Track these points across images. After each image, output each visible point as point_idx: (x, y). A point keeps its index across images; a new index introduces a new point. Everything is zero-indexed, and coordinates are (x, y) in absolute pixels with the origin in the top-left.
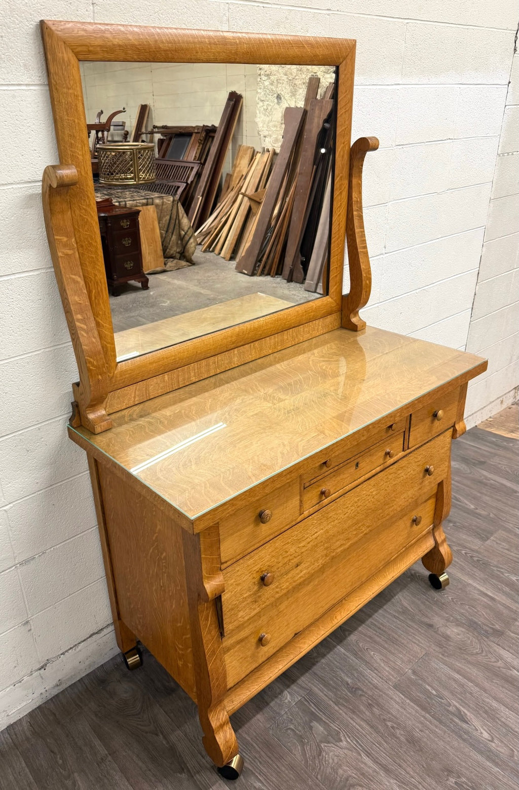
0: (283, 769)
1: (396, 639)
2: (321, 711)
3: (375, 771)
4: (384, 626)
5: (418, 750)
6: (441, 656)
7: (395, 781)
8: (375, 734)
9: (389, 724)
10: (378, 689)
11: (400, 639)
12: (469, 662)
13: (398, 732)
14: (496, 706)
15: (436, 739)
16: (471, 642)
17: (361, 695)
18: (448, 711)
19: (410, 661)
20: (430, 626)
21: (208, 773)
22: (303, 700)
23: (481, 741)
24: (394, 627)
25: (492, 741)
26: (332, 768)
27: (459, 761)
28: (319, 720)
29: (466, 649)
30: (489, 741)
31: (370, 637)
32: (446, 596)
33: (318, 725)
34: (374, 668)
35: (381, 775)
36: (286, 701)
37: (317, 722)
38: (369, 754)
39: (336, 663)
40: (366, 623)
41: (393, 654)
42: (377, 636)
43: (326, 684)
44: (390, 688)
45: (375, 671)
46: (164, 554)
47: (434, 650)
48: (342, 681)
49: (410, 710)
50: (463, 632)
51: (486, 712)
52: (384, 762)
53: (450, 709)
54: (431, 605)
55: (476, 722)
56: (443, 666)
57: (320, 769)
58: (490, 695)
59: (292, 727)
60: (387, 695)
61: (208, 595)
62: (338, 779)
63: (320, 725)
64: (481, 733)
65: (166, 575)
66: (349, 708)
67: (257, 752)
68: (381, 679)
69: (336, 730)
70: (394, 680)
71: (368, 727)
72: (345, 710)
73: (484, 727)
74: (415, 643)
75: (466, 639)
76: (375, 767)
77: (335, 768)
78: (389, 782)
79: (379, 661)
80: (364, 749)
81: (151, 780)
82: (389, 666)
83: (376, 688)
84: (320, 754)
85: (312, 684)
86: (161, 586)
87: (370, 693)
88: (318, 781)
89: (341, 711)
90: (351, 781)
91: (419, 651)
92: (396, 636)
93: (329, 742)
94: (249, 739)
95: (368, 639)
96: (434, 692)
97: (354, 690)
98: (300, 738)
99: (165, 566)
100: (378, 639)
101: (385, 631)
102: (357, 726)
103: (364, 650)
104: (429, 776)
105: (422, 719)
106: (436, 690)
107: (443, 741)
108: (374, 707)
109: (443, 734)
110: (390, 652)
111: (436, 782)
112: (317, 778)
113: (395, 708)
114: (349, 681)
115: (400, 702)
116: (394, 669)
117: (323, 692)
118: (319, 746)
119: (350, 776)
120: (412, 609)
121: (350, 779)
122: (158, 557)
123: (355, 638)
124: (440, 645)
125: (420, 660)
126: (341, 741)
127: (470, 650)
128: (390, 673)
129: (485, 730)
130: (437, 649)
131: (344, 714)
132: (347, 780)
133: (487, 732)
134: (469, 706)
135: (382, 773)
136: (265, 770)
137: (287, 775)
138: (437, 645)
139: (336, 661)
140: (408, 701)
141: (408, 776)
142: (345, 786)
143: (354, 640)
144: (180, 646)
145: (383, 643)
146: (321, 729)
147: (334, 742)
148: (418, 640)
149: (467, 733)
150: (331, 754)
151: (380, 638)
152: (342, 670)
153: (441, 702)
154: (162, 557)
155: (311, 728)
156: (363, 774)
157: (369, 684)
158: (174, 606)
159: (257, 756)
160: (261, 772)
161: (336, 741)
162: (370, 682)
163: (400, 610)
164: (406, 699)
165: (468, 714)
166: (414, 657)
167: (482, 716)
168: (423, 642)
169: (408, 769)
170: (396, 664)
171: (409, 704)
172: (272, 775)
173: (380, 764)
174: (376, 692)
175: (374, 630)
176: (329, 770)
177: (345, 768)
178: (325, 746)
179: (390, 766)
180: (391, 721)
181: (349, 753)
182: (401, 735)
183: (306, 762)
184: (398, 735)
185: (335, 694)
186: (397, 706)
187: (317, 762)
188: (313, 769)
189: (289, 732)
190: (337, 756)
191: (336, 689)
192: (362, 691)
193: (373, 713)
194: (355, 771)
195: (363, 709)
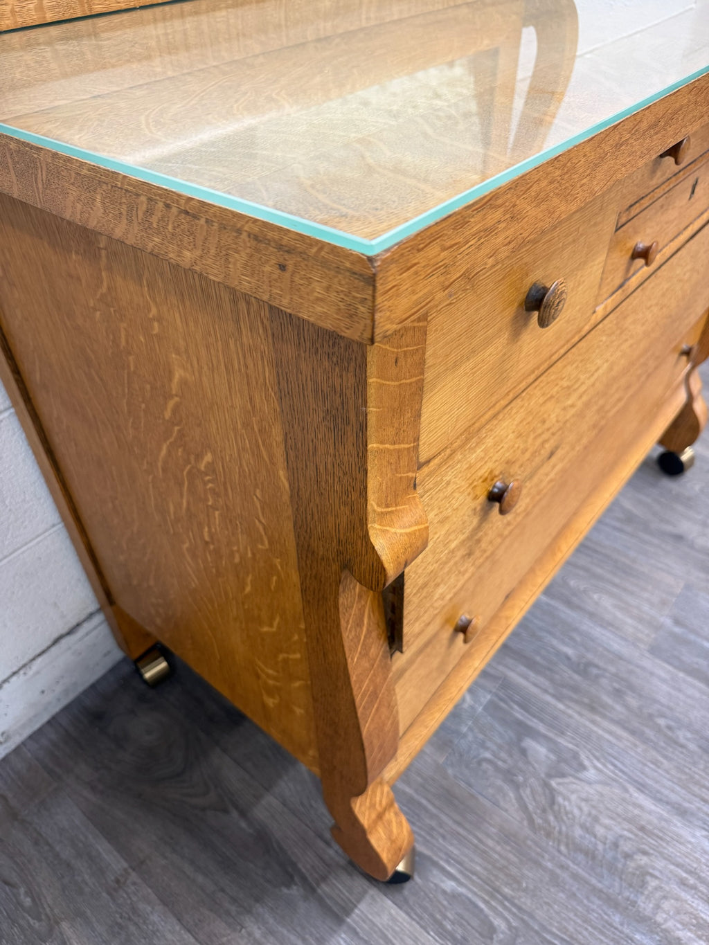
0: (490, 843)
1: (630, 567)
2: (535, 717)
3: (661, 818)
8: (642, 746)
9: (662, 722)
10: (625, 660)
11: (635, 566)
13: (680, 734)
17: (597, 677)
19: (664, 603)
20: (679, 538)
21: (345, 877)
22: (496, 699)
26: (583, 826)
28: (534, 733)
31: (586, 569)
32: (688, 484)
33: (535, 744)
34: (607, 622)
35: (675, 825)
36: (466, 706)
37: (531, 738)
38: (642, 787)
41: (632, 593)
43: (531, 664)
44: (644, 655)
45: (611, 628)
46: (208, 457)
47: (698, 578)
48: (558, 653)
49: (690, 691)
54: (669, 502)
57: (560, 831)
59: (488, 755)
60: (643, 669)
61: (384, 569)
62: (600, 847)
63: (538, 742)
65: (217, 513)
66: (584, 703)
67: (433, 816)
68: (624, 642)
70: (647, 639)
71: (625, 734)
72: (577, 708)
74: (661, 569)
76: (659, 810)
77: (588, 824)
78: (694, 836)
79: (610, 608)
80: (629, 777)
81: (228, 913)
82: (632, 616)
83: (621, 658)
84: (553, 802)
85: (506, 666)
86: (207, 543)
87: (612, 669)
88: (562, 858)
89: (570, 711)
90: (626, 847)
91: (673, 583)
92: (627, 562)
93: (563, 775)
95: (581, 573)
97: (583, 668)
98: (509, 776)
99: (212, 490)
100: (599, 571)
102: (607, 736)
103: (579, 592)
108: (626, 693)
110: (625, 590)
112: (559, 851)
113: (661, 690)
114: (569, 651)
116: (640, 620)
117: (528, 680)
118: (546, 785)
119: (621, 836)
120: (642, 512)
121: (622, 842)
122: (188, 467)
125: (680, 599)
126: (584, 768)
128: (636, 628)
130: (702, 575)
131: (577, 715)
132: (616, 845)
135: (676, 821)
136: (456, 852)
137: (501, 856)
138: (699, 570)
139: (536, 619)
140: (681, 675)
144: (271, 672)
145: (608, 576)
146: (543, 750)
147: (573, 772)
148: (666, 564)
150: (573, 797)
151: (601, 567)
152: (551, 634)
154: (202, 467)
155: (524, 752)
156: (642, 829)
157: (606, 654)
158: (248, 589)
159: (433, 823)
160: (449, 857)
161: (577, 771)
162: (606, 650)
163: (622, 516)
164: (676, 672)
166: (667, 594)
168: (674, 566)
170: (642, 611)
171: (684, 681)
172: (472, 860)
173: (668, 803)
174: (623, 665)
176: (578, 831)
177: (607, 821)
178: (559, 784)
179: (686, 805)
180: (663, 715)
181: (605, 790)
182: (688, 740)
183: (531, 821)
184: (682, 741)
185: (552, 680)
186: (665, 687)
187: (551, 818)
188: (548, 835)
189: (485, 765)
190: (586, 800)
191: (549, 669)
192: (597, 667)
193: (627, 706)
194: (626, 825)
195: (607, 700)
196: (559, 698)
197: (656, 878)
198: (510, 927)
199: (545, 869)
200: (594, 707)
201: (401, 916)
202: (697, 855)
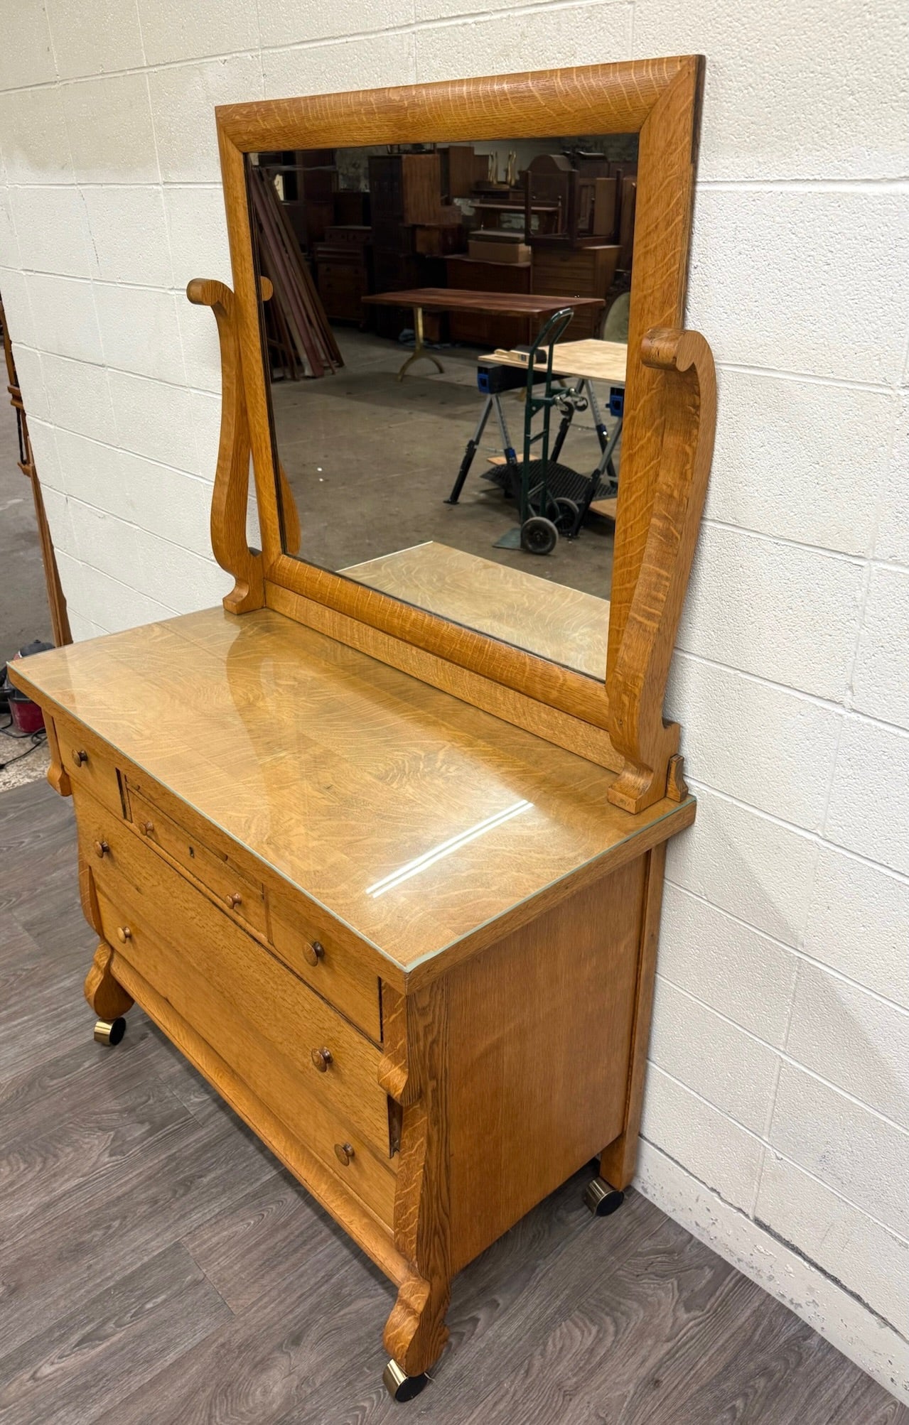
1: (273, 1268)
2: (163, 1137)
3: (54, 1190)
4: (309, 1250)
5: (61, 1253)
6: (221, 1340)
7: (29, 1212)
8: (105, 1201)
9: (116, 1224)
10: (179, 1219)
11: (273, 1274)
12: (194, 1392)
13: (100, 1233)
14: (93, 1411)
15: (68, 1285)
16: (242, 1413)
17: (175, 1192)
18: (109, 1319)
19: (222, 1280)
20: (296, 1340)
22: (189, 1116)
23: (40, 1357)
24: (303, 1268)
25: (33, 1377)
27: (24, 1309)
28: (150, 1133)
29: (226, 1396)
30: (35, 1372)
31: (285, 1225)
32: (374, 1396)
33: (143, 1130)
34: (221, 1220)
36: (192, 1097)
37: (150, 1129)
38: (79, 1187)
39: (245, 1164)
40: (320, 1222)
41: (243, 1256)
42: (287, 1237)
43: (206, 1148)
44: (176, 1237)
45: (214, 1220)
47: (237, 1331)
48: (208, 1171)
49: (129, 1259)
50: (271, 1403)
51: (86, 1386)
52: (61, 1204)
53: (111, 1324)
54: (352, 1356)
55: (71, 1362)
56: (200, 1336)
57: (82, 1127)
58: (115, 1408)
59: (151, 1102)
60: (167, 1229)
62: (59, 1146)
63: (144, 1133)
64: (53, 1364)
66: (158, 1173)
68: (196, 1225)
69: (131, 1150)
70: (191, 1246)
71: (120, 1192)
72: (157, 1167)
73: (60, 1373)
74: (260, 1299)
75: (251, 1404)
76: (59, 1191)
78: (31, 1205)
79: (234, 1229)
80: (90, 1182)
82: (218, 1243)
83: (183, 1216)
84: (101, 1129)
85: (212, 1130)
87: (175, 1206)
89: (157, 1161)
90: (50, 1162)
91: (241, 1302)
92: (282, 1268)
93: (113, 1140)
94: (149, 1057)
95: (282, 1220)
96: (149, 1306)
97: (187, 1184)
98: (131, 1110)
100: (280, 1236)
101: (295, 1251)
102: (127, 1178)
103: (263, 1210)
104: (18, 1259)
105: (109, 1274)
106: (152, 1310)
107: (62, 1296)
108: (150, 1207)
109: (72, 1298)
110: (249, 1251)
111: (6, 1267)
112: (71, 1123)
113: (140, 1237)
114: (205, 1180)
115: (149, 1246)
116: (211, 1251)
117: (195, 1141)
118: (113, 1129)
119: (58, 1160)
120: (344, 1315)
121: (54, 1159)
123: (289, 1200)
124: (245, 1346)
125: (219, 1300)
126: (111, 1155)
127: (221, 1403)
128: (205, 1242)
129: (56, 1371)
130: (238, 1339)
131: (151, 1165)
132: (55, 1156)
133: (50, 1374)
134: (107, 1359)
135: (47, 1198)
138: (247, 1340)
139: (247, 1166)
140: (146, 1259)
141: (30, 1231)
142: (47, 1151)
143: (286, 1197)
145: (271, 1242)
146: (137, 1134)
147: (112, 1147)
148: (265, 1307)
149: (61, 1339)
150: (97, 1142)
151: (284, 1240)
152: (227, 1172)
153: (126, 1313)
155: (142, 1122)
156: (55, 1175)
157: (192, 1206)
160: (101, 1068)
161: (112, 1150)
162: (196, 1207)
163: (346, 1291)
164: (151, 1256)
165: (93, 1352)
166: (229, 1289)
167: (81, 1374)
168: (260, 1314)
169: (39, 1234)
170: (221, 1256)
171: (140, 1259)
173: (60, 1199)
174: (175, 1215)
175: (302, 1233)
176: (75, 1137)
177: (71, 1155)
178: (110, 1135)
179: (52, 1210)
180: (120, 1228)
181: (90, 1163)
182: (94, 1236)
183: (95, 1114)
184: (94, 1232)
185: (186, 1158)
186: (142, 1240)
187: (91, 1125)
188: (83, 1120)
189: (144, 1098)
190: (90, 1149)
191: (196, 1160)
192: (184, 1195)
193: (139, 1204)
194: (62, 1167)
195: (154, 1190)
196: (171, 1158)
197: (24, 1170)
198: (49, 1086)
199: (66, 1112)
200: (152, 1179)
201: (85, 1041)
202: (20, 1201)
